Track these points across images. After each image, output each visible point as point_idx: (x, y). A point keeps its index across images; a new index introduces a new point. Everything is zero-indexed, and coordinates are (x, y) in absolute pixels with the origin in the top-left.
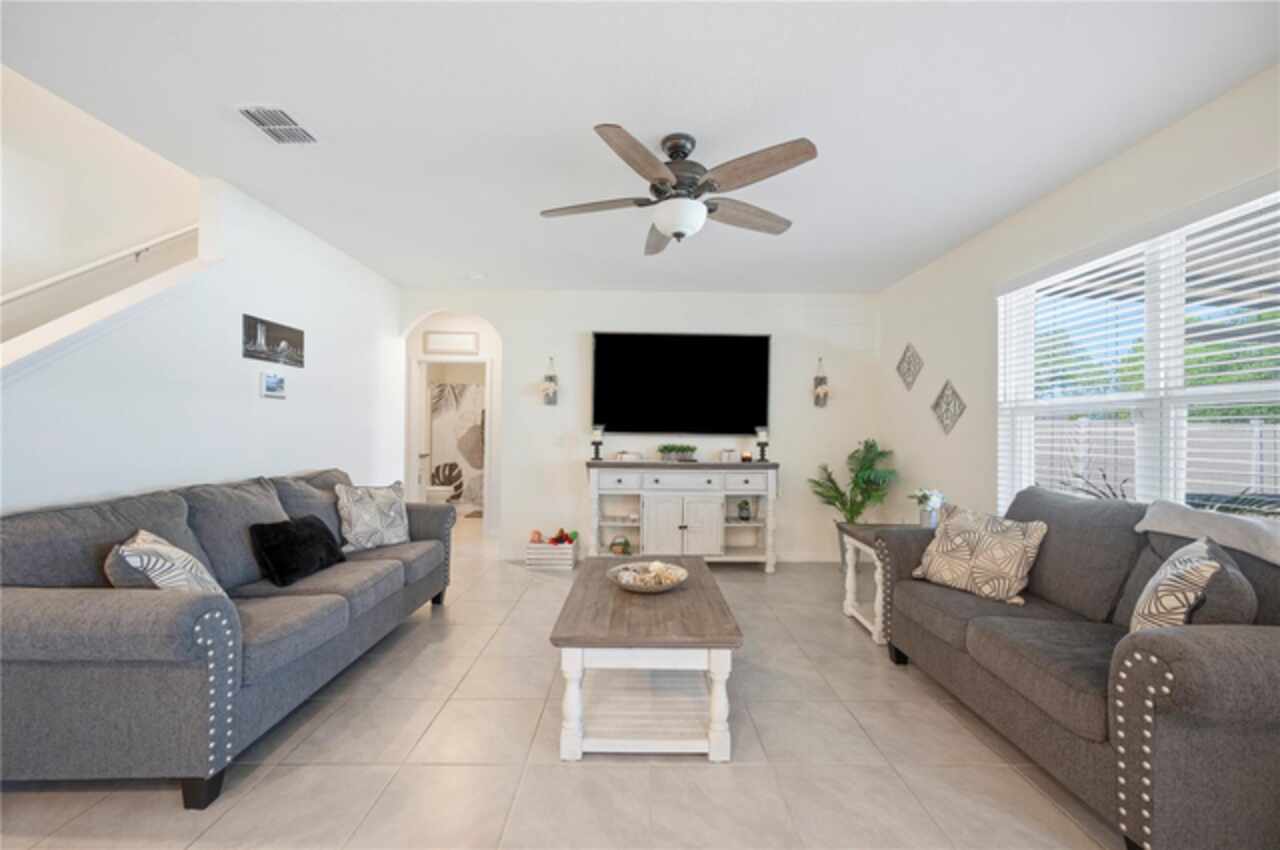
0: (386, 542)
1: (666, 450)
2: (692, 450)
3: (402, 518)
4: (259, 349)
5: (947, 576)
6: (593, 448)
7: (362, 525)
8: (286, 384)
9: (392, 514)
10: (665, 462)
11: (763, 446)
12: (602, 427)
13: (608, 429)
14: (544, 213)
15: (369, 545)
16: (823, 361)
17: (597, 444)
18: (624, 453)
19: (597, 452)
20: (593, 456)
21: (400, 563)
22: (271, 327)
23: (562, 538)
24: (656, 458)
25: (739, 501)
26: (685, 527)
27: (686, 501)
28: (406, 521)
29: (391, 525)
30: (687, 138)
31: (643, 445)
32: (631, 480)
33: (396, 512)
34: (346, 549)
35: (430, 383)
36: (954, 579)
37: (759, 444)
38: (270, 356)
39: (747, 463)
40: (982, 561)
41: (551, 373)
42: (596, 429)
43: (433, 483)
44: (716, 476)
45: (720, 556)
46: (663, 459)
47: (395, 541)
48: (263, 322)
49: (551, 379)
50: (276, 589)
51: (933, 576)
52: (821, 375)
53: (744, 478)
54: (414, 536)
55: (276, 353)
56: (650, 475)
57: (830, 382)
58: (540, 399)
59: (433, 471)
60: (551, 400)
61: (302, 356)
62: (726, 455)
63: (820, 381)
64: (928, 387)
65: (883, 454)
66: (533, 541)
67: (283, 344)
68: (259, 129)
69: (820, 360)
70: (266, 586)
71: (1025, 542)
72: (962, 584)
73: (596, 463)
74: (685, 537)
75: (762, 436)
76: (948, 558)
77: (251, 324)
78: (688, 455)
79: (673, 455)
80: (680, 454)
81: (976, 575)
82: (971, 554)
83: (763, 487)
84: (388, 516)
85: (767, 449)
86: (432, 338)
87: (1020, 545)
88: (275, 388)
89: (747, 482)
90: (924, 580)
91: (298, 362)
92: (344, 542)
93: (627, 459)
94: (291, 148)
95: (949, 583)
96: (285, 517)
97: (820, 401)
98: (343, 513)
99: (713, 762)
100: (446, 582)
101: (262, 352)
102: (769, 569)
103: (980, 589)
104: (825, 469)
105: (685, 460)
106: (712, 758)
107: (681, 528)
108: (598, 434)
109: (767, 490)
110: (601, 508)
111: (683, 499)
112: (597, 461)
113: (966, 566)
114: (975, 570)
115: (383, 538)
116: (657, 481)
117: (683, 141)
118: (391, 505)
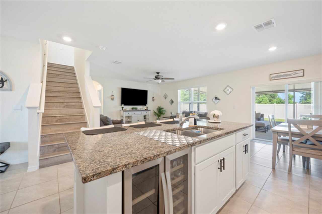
2: (137, 108)
19: (123, 109)
26: (139, 120)
27: (138, 116)
39: (146, 110)
41: (113, 94)
44: (142, 112)
53: (145, 112)
57: (154, 98)
58: (111, 99)
60: (112, 99)
62: (142, 109)
63: (153, 98)
64: (169, 99)
65: (163, 108)
69: (153, 94)
75: (147, 106)
78: (136, 109)
79: (134, 109)
83: (147, 114)
85: (148, 108)
93: (127, 110)
97: (153, 100)
104: (154, 110)
108: (123, 105)
109: (149, 114)
116: (134, 113)
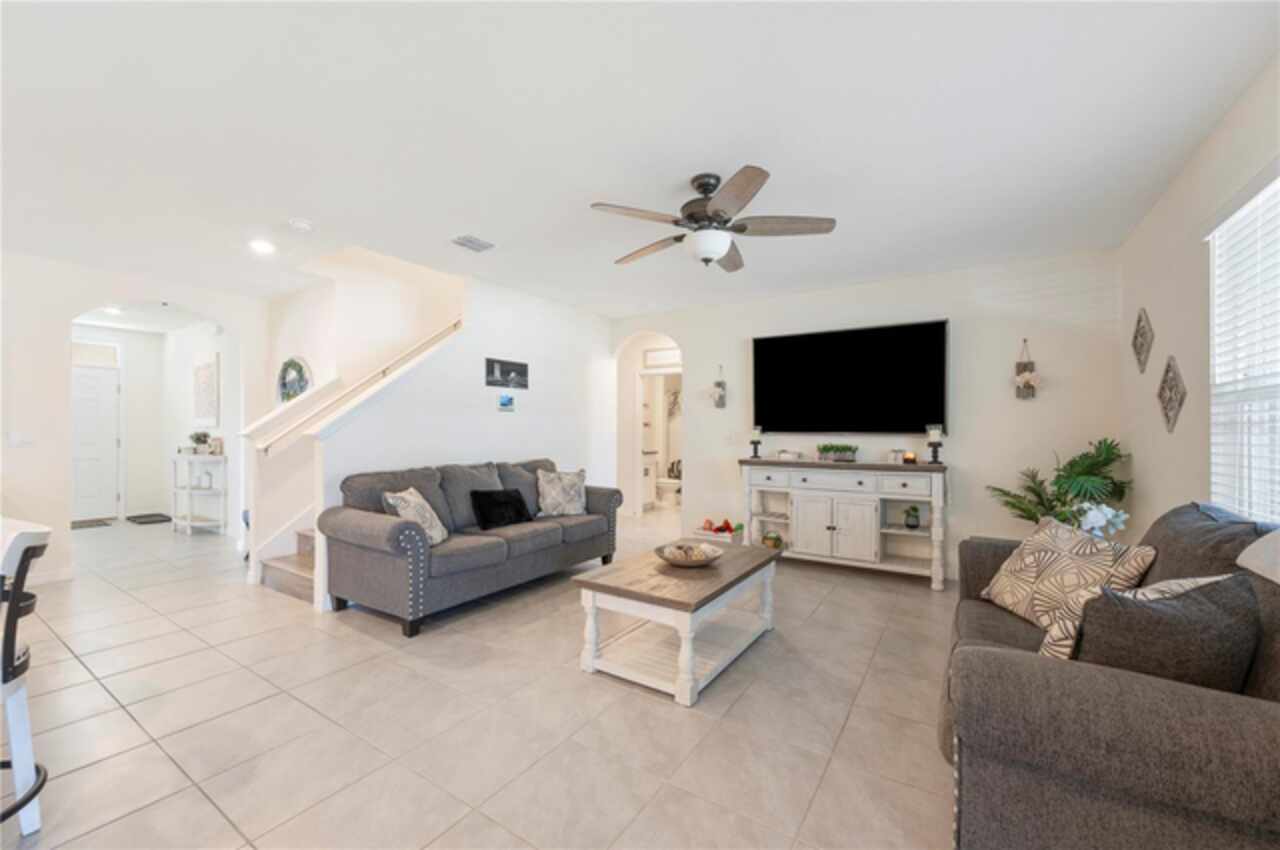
0: (566, 512)
1: (825, 450)
2: (853, 449)
3: (580, 496)
4: (495, 379)
5: (1008, 600)
6: (752, 447)
7: (552, 497)
8: (515, 401)
9: (572, 492)
10: (823, 462)
11: (935, 446)
12: (760, 428)
13: (765, 430)
14: (617, 262)
15: (555, 513)
16: (1028, 343)
17: (756, 444)
18: (784, 451)
19: (756, 451)
20: (752, 454)
21: (559, 526)
22: (503, 364)
23: (726, 528)
24: (814, 456)
25: (907, 507)
26: (834, 529)
27: (835, 502)
28: (583, 499)
29: (571, 500)
30: (708, 176)
31: (805, 444)
32: (781, 479)
33: (576, 491)
34: (540, 514)
35: (667, 391)
36: (1015, 604)
37: (931, 444)
38: (505, 383)
39: (911, 466)
40: (1048, 586)
41: (719, 379)
42: (755, 429)
43: (670, 477)
44: (869, 478)
45: (874, 563)
46: (820, 458)
47: (573, 512)
48: (499, 362)
49: (720, 385)
50: (479, 531)
51: (996, 597)
52: (1025, 360)
53: (903, 481)
54: (588, 510)
55: (507, 381)
56: (797, 475)
57: (1038, 368)
58: (712, 403)
59: (669, 466)
61: (526, 381)
62: (893, 455)
63: (1024, 367)
64: (1156, 369)
66: (705, 529)
67: (513, 375)
68: (465, 248)
69: (1025, 341)
70: (477, 529)
71: (1112, 571)
72: (1021, 610)
73: (755, 461)
74: (835, 537)
75: (934, 434)
76: (1013, 578)
77: (490, 364)
78: (848, 455)
79: (831, 455)
80: (838, 454)
81: (1036, 602)
82: (1037, 578)
83: (928, 493)
84: (569, 494)
85: (940, 449)
86: (650, 355)
87: (1104, 573)
88: (507, 403)
89: (904, 485)
90: (989, 602)
91: (524, 385)
92: (540, 510)
93: (785, 457)
94: (485, 253)
95: (1011, 608)
96: (499, 487)
97: (1027, 391)
98: (541, 489)
99: (677, 703)
100: (614, 549)
101: (498, 381)
102: (936, 585)
103: (1038, 618)
104: (1032, 476)
105: (844, 460)
106: (677, 699)
107: (829, 528)
108: (756, 434)
109: (931, 495)
110: (763, 504)
111: (832, 500)
112: (756, 460)
113: (1028, 589)
114: (1037, 596)
115: (563, 510)
116: (804, 480)
117: (706, 180)
118: (572, 486)
